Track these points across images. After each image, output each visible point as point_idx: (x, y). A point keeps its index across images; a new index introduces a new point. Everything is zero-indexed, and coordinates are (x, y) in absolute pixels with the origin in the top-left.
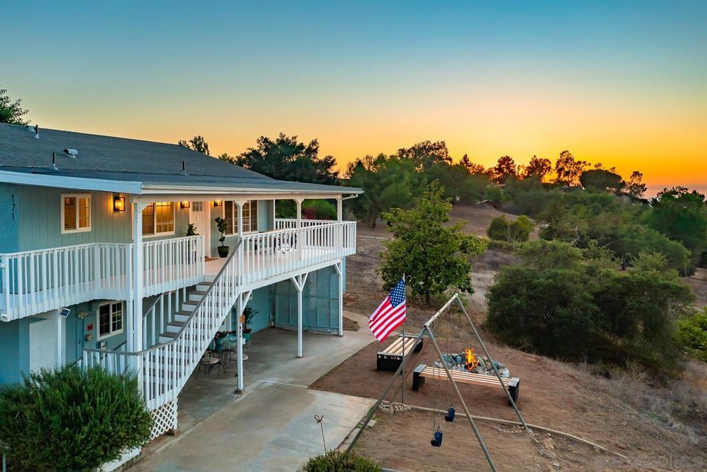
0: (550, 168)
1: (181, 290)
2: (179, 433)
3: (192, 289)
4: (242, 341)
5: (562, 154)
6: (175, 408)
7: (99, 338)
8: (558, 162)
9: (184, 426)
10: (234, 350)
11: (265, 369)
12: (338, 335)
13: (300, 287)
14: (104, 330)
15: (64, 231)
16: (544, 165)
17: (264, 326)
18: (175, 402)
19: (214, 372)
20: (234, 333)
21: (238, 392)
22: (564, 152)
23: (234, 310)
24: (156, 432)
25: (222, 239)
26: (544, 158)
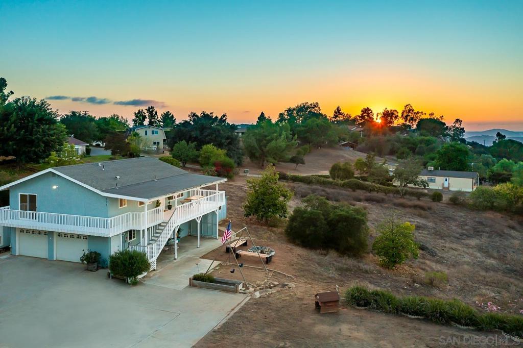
0: (397, 116)
1: (156, 226)
2: (157, 270)
3: (159, 225)
4: (177, 242)
5: (406, 107)
6: (156, 263)
7: (129, 241)
8: (404, 112)
9: (158, 269)
10: (174, 245)
11: (185, 251)
12: (216, 239)
13: (199, 221)
14: (130, 239)
15: (120, 208)
16: (393, 114)
17: (186, 235)
18: (156, 261)
19: (167, 253)
20: (174, 238)
21: (175, 259)
22: (407, 105)
23: (174, 231)
24: (151, 269)
25: (169, 203)
26: (393, 110)
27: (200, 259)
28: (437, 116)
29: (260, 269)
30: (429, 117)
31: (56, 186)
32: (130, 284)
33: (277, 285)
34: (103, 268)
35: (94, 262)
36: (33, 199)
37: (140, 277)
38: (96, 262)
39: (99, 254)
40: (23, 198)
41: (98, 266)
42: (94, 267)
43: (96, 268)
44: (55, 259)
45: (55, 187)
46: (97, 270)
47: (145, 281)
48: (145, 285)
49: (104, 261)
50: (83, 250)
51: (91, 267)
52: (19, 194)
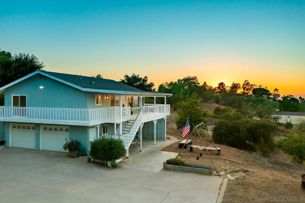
0: (240, 87)
1: (125, 122)
2: (129, 158)
3: (128, 122)
6: (128, 151)
8: (244, 85)
13: (155, 123)
14: (104, 133)
15: (96, 105)
16: (237, 86)
18: (128, 149)
21: (141, 151)
22: (246, 81)
24: (126, 156)
26: (238, 83)
27: (161, 151)
28: (263, 87)
29: (216, 158)
30: (259, 87)
31: (43, 87)
32: (109, 167)
33: (240, 170)
34: (83, 155)
35: (75, 150)
36: (23, 99)
37: (118, 161)
38: (77, 149)
39: (80, 143)
40: (15, 98)
41: (78, 154)
42: (75, 154)
43: (76, 155)
44: (41, 149)
45: (41, 87)
46: (78, 156)
47: (122, 165)
48: (123, 168)
49: (84, 150)
50: (66, 139)
51: (72, 154)
52: (12, 96)
